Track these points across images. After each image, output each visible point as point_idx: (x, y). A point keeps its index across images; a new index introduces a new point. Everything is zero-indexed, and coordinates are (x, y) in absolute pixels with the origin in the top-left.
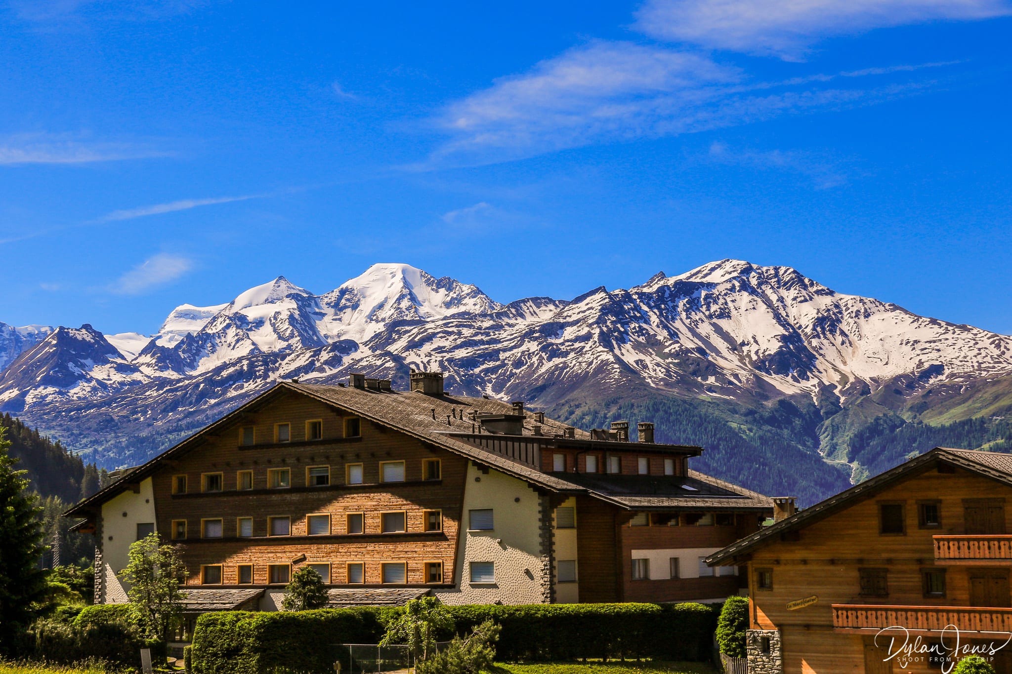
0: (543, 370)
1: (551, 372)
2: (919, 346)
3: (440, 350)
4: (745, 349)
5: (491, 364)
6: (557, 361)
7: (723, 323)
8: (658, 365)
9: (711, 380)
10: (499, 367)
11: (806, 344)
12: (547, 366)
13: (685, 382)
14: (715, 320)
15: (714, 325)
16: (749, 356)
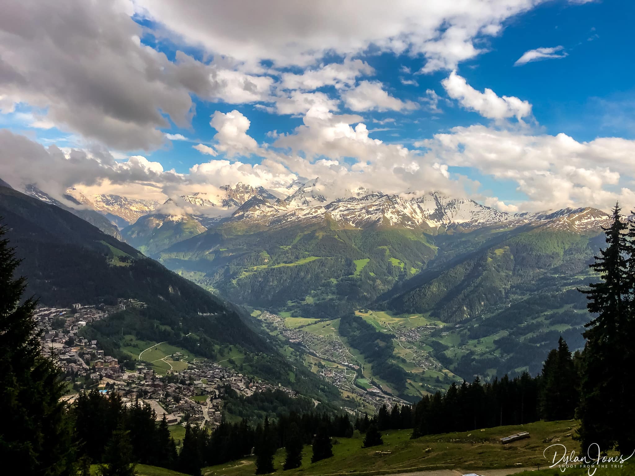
0: (365, 218)
1: (367, 219)
2: (474, 213)
3: (341, 211)
4: (425, 212)
5: (353, 215)
6: (370, 216)
7: (421, 205)
8: (396, 218)
9: (410, 223)
10: (355, 217)
11: (443, 211)
12: (367, 217)
13: (402, 223)
14: (419, 203)
15: (418, 205)
16: (425, 215)
